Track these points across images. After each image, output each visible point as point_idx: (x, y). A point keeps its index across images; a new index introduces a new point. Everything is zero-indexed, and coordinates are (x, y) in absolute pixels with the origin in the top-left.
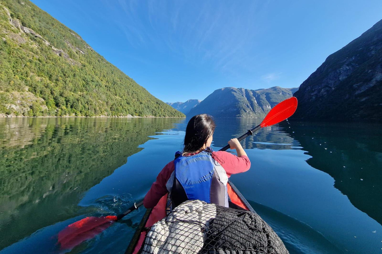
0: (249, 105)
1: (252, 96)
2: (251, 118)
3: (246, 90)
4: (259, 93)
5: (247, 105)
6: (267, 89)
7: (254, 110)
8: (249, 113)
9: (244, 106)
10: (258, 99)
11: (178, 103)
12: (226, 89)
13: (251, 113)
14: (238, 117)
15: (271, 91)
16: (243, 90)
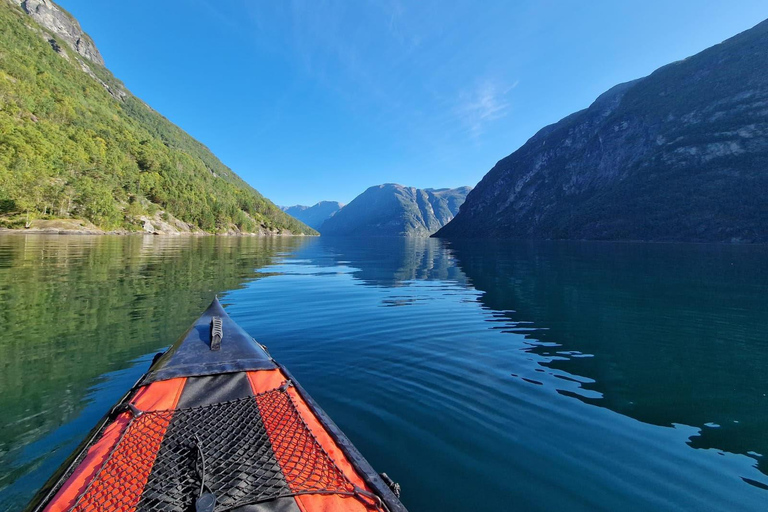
0: (420, 216)
1: (427, 202)
2: (421, 237)
3: (418, 191)
4: (439, 197)
5: (417, 217)
6: (452, 191)
7: (427, 225)
8: (419, 230)
9: (412, 218)
10: (436, 207)
11: (299, 206)
12: (387, 185)
13: (422, 229)
14: (402, 235)
15: (456, 194)
16: (414, 191)
